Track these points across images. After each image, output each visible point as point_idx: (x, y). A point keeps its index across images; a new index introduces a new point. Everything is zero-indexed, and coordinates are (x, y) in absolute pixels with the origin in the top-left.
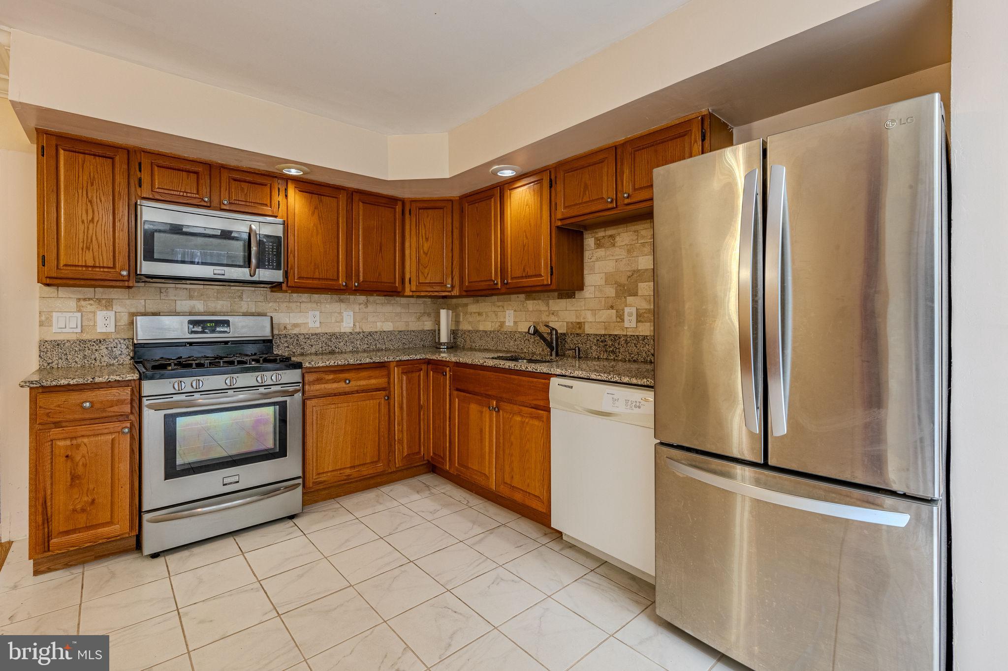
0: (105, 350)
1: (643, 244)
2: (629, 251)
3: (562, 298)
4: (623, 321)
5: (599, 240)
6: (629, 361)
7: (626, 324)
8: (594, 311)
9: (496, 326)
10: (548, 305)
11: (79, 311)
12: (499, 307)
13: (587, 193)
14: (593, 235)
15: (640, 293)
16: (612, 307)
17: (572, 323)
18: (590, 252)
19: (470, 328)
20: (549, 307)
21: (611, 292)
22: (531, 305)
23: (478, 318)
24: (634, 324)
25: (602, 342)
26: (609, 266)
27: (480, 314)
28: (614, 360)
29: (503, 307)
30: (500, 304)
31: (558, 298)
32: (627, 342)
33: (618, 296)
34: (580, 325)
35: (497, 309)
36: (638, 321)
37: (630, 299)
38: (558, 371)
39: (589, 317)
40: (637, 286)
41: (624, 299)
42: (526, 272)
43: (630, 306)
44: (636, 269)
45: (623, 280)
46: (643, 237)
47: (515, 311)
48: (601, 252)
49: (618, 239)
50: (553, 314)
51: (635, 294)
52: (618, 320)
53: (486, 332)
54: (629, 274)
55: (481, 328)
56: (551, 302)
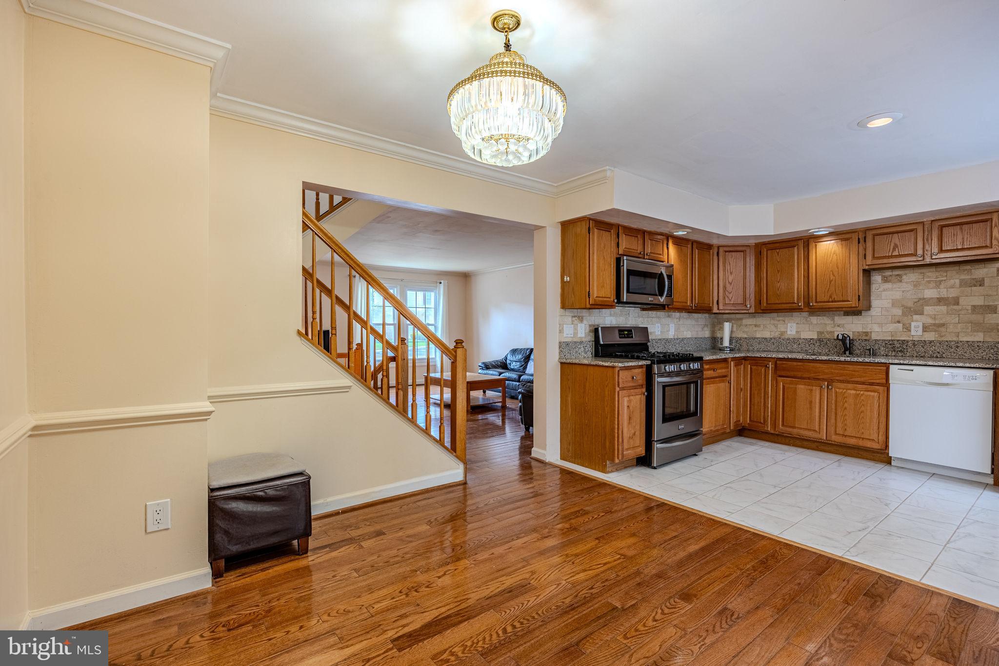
0: (583, 348)
1: (929, 282)
2: (915, 286)
3: (848, 315)
4: (910, 331)
5: (887, 277)
6: (916, 356)
7: (913, 333)
8: (881, 325)
9: (777, 334)
10: (833, 320)
11: (572, 324)
12: (779, 320)
13: (897, 249)
14: (880, 274)
15: (925, 313)
16: (899, 322)
17: (858, 332)
18: (878, 285)
19: (746, 336)
20: (834, 322)
21: (898, 312)
22: (814, 320)
23: (755, 329)
24: (920, 332)
25: (890, 344)
26: (897, 295)
27: (756, 326)
28: (902, 356)
29: (784, 321)
30: (781, 318)
31: (844, 315)
32: (914, 345)
33: (904, 314)
34: (866, 334)
35: (776, 322)
36: (924, 331)
37: (915, 317)
38: (896, 361)
39: (876, 328)
40: (923, 308)
41: (911, 317)
42: (833, 299)
43: (917, 321)
44: (922, 297)
45: (910, 304)
46: (929, 277)
47: (797, 324)
48: (888, 285)
49: (904, 277)
50: (838, 326)
51: (922, 314)
52: (905, 330)
53: (765, 339)
54: (915, 300)
55: (758, 335)
56: (836, 318)
